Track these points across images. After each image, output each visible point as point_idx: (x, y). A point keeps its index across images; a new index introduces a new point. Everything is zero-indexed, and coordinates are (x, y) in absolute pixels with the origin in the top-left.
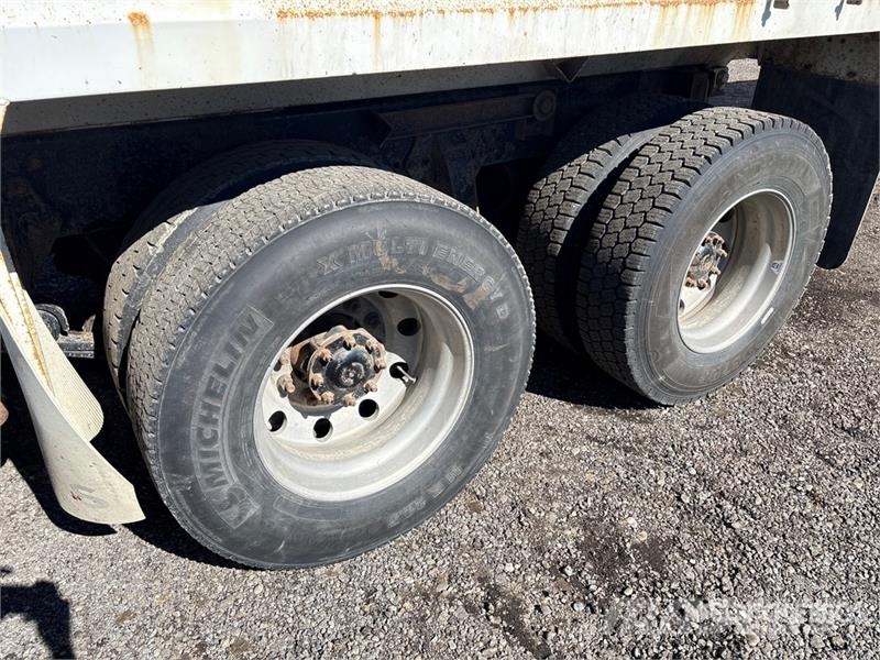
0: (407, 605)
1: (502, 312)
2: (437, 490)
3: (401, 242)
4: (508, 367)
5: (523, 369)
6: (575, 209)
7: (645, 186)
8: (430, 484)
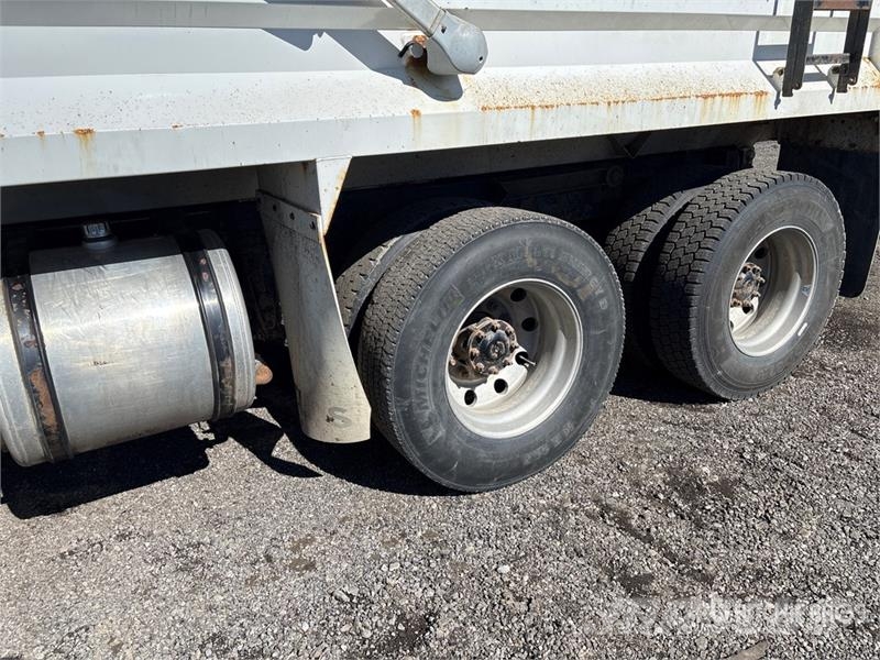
0: (544, 514)
1: (603, 304)
2: (557, 441)
3: (540, 248)
4: (607, 348)
5: (617, 352)
6: (644, 246)
7: (698, 224)
8: (552, 435)
